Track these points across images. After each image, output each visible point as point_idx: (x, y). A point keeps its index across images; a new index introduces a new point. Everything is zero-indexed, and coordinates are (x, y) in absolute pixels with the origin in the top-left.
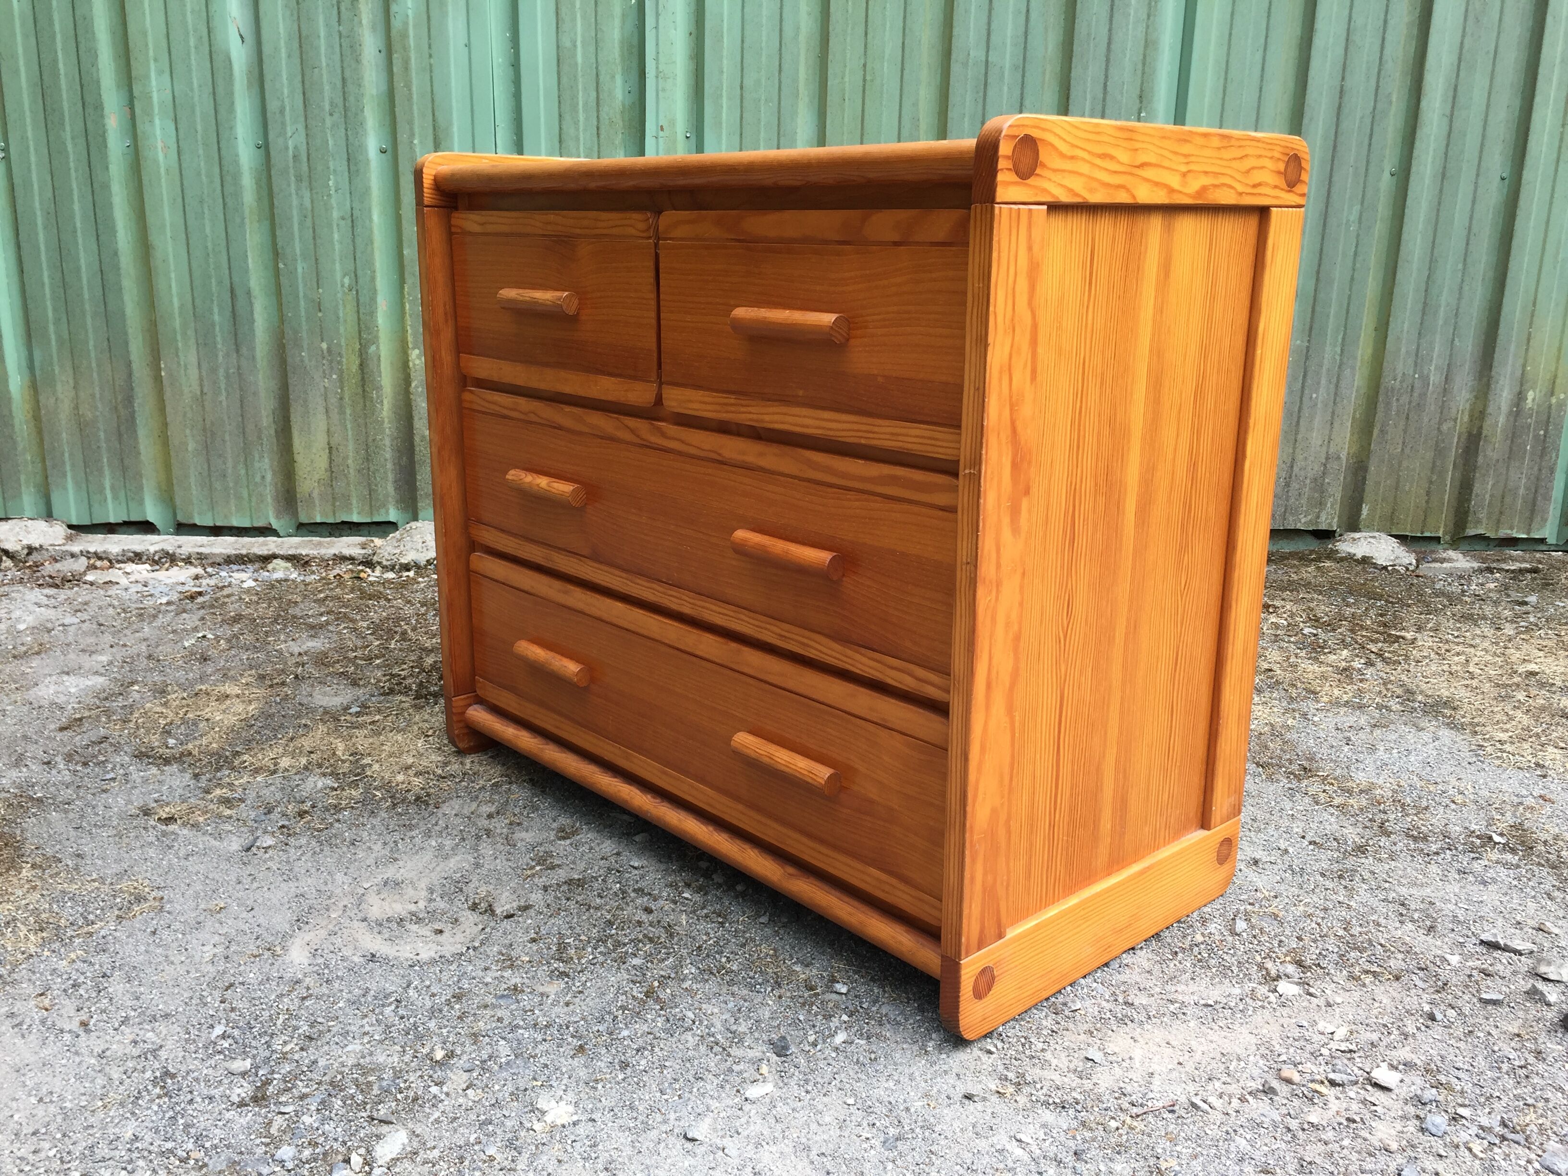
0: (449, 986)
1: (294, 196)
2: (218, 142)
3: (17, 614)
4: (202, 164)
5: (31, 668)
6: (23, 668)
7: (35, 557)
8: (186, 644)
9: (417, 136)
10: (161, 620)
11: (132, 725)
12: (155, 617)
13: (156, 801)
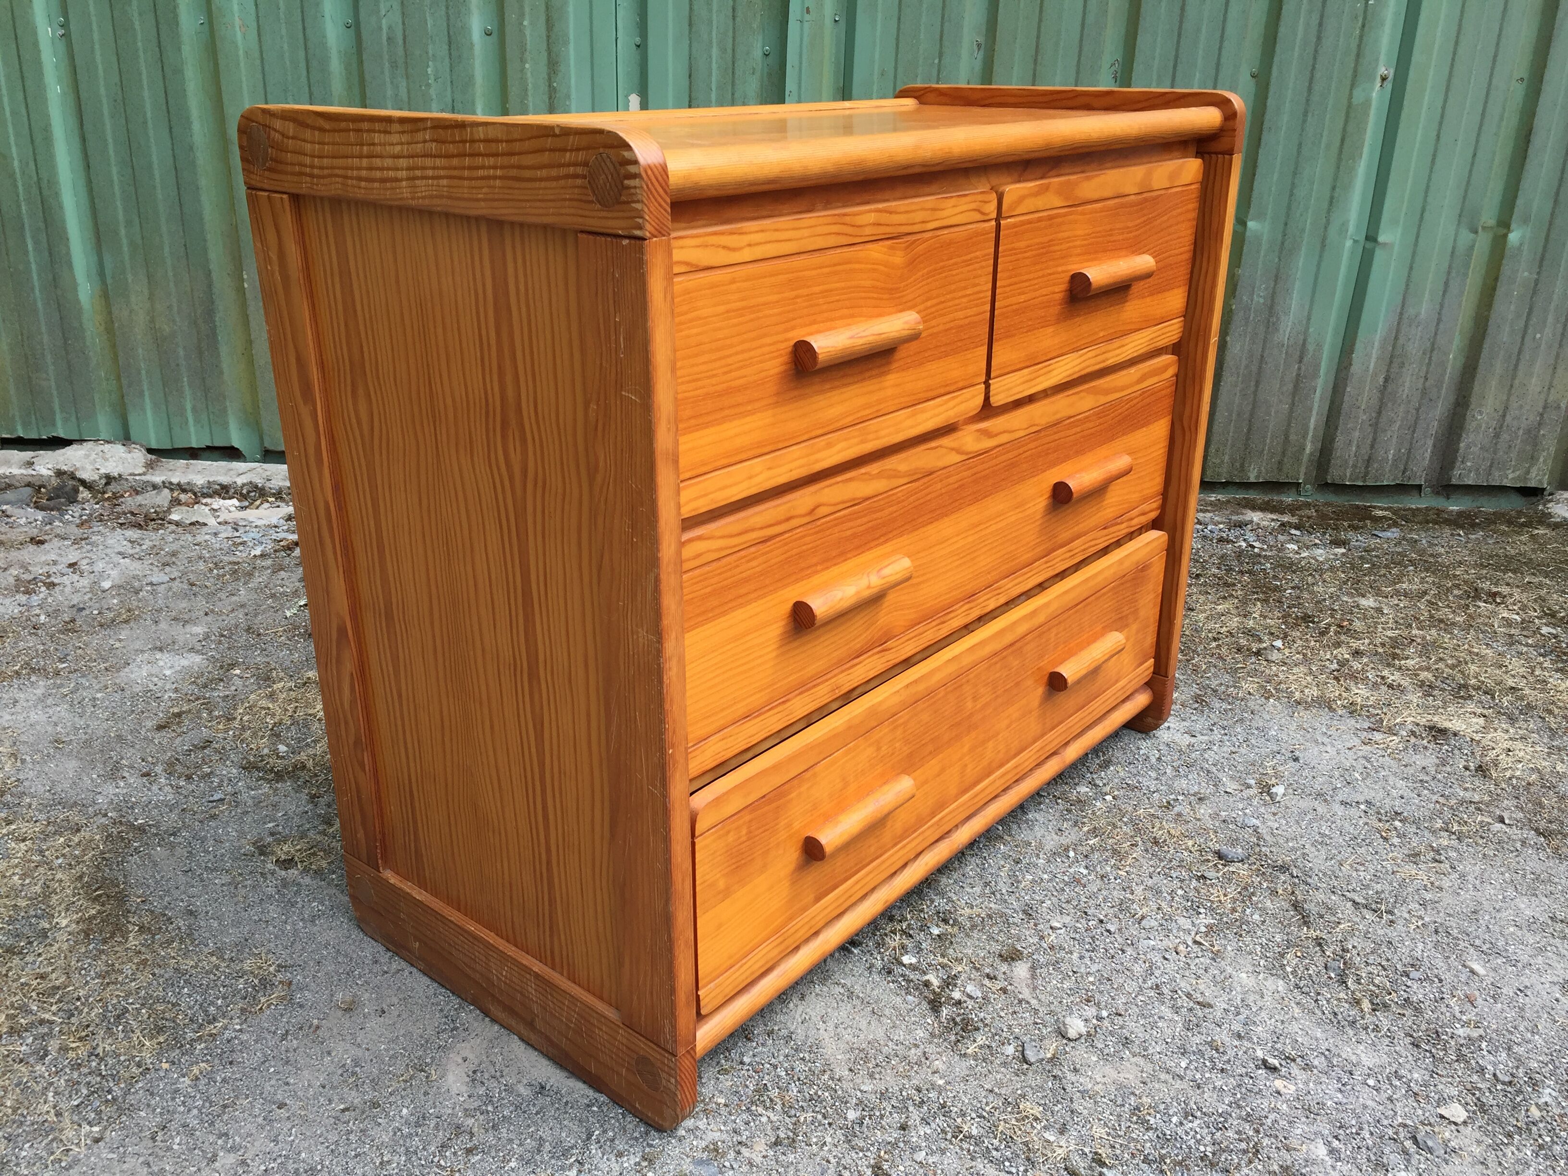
0: (636, 1139)
1: (389, 85)
2: (303, 20)
3: (100, 566)
4: (286, 47)
5: (120, 640)
6: (111, 642)
7: (114, 487)
8: (288, 614)
9: (527, 17)
10: (259, 579)
11: (236, 724)
12: (250, 575)
13: (272, 834)
